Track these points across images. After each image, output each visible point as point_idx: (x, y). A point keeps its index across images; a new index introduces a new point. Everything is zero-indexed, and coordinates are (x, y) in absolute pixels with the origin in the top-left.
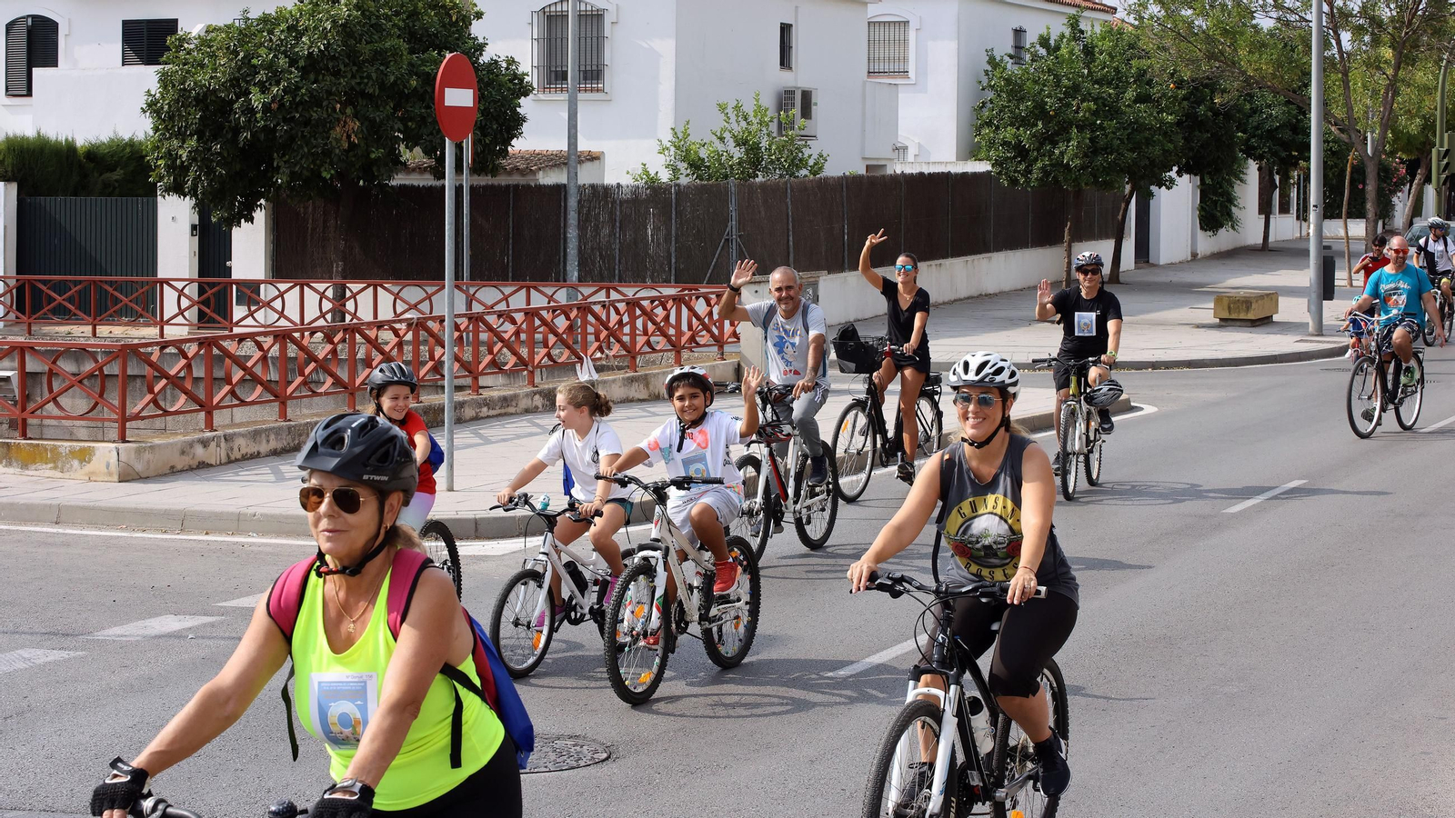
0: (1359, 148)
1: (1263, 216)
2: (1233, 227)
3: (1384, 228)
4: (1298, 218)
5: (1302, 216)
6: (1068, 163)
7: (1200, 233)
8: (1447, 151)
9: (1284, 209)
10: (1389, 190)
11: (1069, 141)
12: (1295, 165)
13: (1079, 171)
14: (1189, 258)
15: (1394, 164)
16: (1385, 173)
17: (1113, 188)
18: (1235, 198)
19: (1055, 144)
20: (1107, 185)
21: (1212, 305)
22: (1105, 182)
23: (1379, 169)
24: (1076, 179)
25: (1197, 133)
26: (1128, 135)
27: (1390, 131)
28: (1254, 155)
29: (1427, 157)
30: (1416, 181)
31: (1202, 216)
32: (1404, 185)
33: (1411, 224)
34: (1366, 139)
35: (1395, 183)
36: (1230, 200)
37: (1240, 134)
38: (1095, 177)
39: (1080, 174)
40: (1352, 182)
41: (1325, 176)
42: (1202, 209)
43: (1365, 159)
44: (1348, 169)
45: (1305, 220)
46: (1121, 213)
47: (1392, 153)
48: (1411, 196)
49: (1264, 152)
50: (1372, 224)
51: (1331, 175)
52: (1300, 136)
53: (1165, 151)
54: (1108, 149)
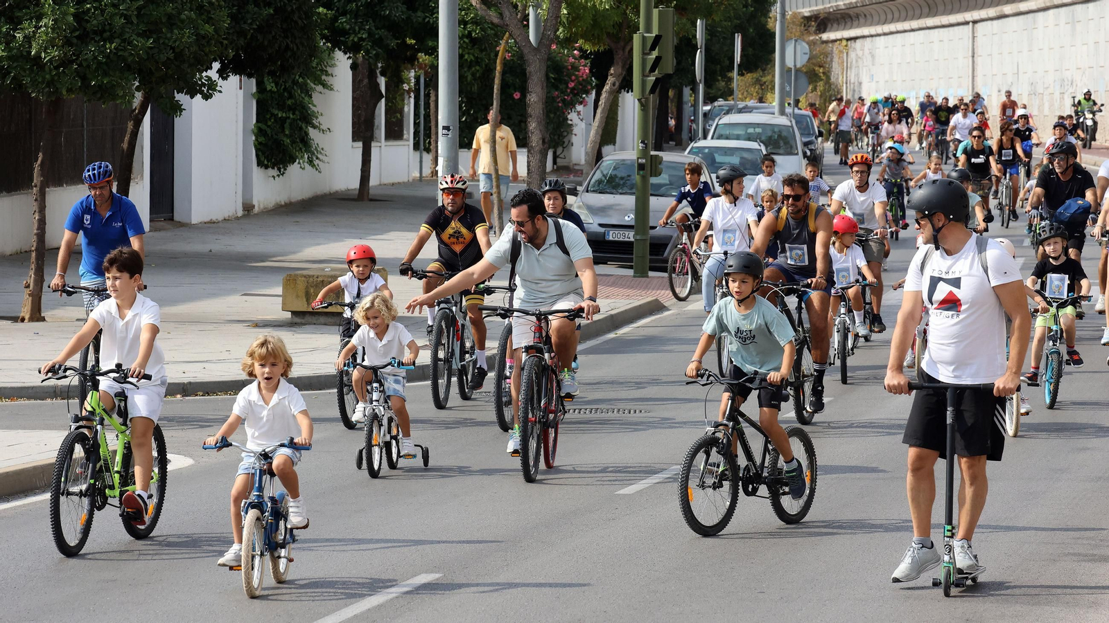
0: (516, 32)
1: (360, 144)
2: (311, 162)
3: (555, 162)
4: (416, 147)
5: (424, 142)
6: (38, 56)
7: (257, 173)
8: (657, 39)
9: (394, 132)
10: (564, 101)
11: (39, 18)
12: (412, 60)
13: (57, 68)
14: (240, 213)
15: (571, 60)
16: (557, 73)
17: (114, 97)
18: (315, 115)
19: (15, 23)
20: (105, 93)
21: (279, 290)
22: (100, 87)
23: (548, 67)
24: (50, 83)
25: (251, 7)
26: (139, 9)
27: (564, 5)
28: (345, 43)
29: (624, 49)
30: (607, 88)
31: (260, 143)
32: (587, 92)
33: (599, 157)
34: (526, 17)
35: (573, 89)
36: (306, 118)
37: (321, 9)
38: (84, 79)
39: (58, 74)
40: (504, 87)
41: (462, 78)
42: (260, 132)
43: (526, 51)
44: (498, 68)
45: (428, 150)
46: (127, 139)
47: (568, 42)
48: (599, 111)
49: (361, 39)
50: (538, 157)
51: (470, 78)
52: (419, 14)
53: (200, 38)
54: (104, 33)
